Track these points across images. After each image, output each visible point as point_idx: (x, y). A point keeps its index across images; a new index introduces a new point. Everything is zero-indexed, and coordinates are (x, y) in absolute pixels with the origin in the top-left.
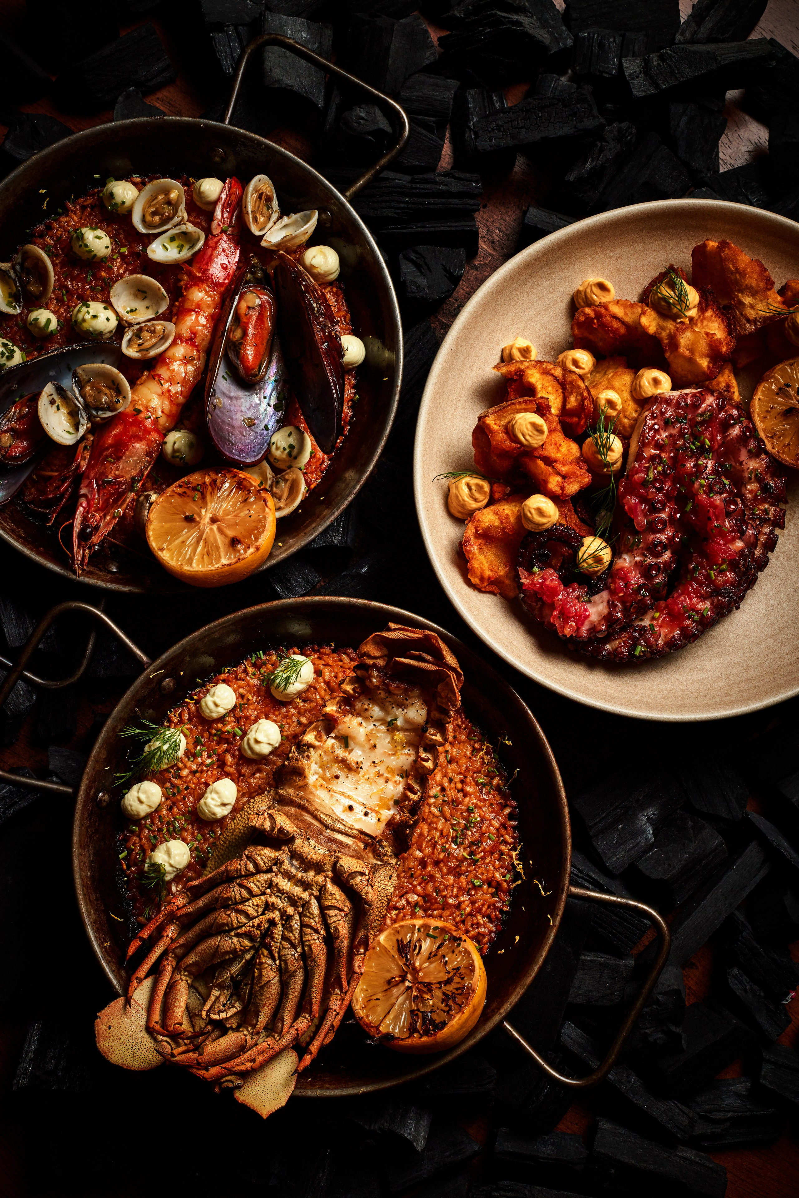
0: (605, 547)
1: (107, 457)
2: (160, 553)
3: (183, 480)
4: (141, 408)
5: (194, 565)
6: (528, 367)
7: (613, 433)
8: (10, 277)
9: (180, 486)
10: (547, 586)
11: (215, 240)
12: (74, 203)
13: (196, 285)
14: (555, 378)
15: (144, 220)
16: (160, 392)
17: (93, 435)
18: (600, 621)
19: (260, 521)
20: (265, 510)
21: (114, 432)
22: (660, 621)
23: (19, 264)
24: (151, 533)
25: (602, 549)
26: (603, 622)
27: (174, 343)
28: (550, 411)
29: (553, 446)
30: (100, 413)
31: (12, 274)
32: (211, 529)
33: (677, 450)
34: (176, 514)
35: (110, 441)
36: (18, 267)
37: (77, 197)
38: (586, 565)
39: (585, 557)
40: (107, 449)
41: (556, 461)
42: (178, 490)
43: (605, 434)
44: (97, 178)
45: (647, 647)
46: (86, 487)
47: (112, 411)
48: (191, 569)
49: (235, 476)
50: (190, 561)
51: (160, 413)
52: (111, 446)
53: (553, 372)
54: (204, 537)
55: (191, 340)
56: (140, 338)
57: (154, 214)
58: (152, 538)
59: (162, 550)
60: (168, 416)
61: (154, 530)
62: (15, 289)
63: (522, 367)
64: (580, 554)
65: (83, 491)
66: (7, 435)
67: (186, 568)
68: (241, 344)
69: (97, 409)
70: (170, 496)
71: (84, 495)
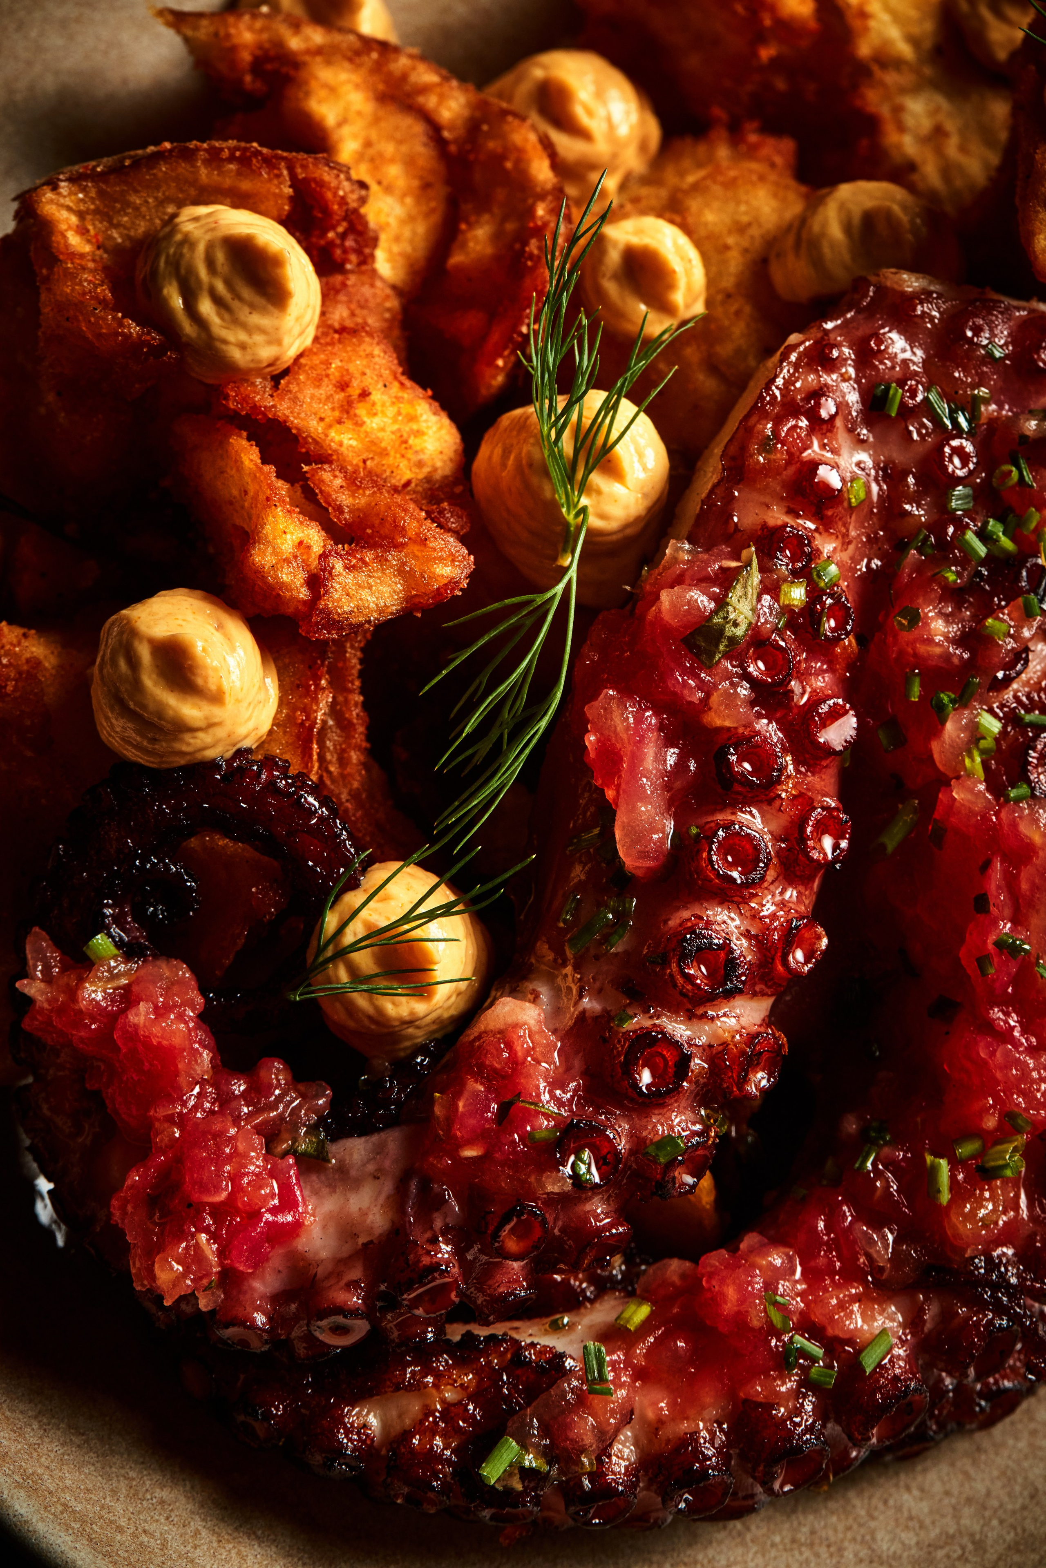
0: (446, 910)
6: (319, 51)
7: (636, 398)
10: (133, 1035)
14: (434, 127)
18: (341, 1263)
22: (640, 1350)
25: (431, 915)
26: (356, 1273)
28: (366, 259)
29: (326, 388)
33: (901, 547)
38: (343, 975)
39: (349, 937)
41: (324, 458)
43: (596, 398)
45: (549, 1455)
53: (431, 102)
63: (295, 43)
64: (331, 921)
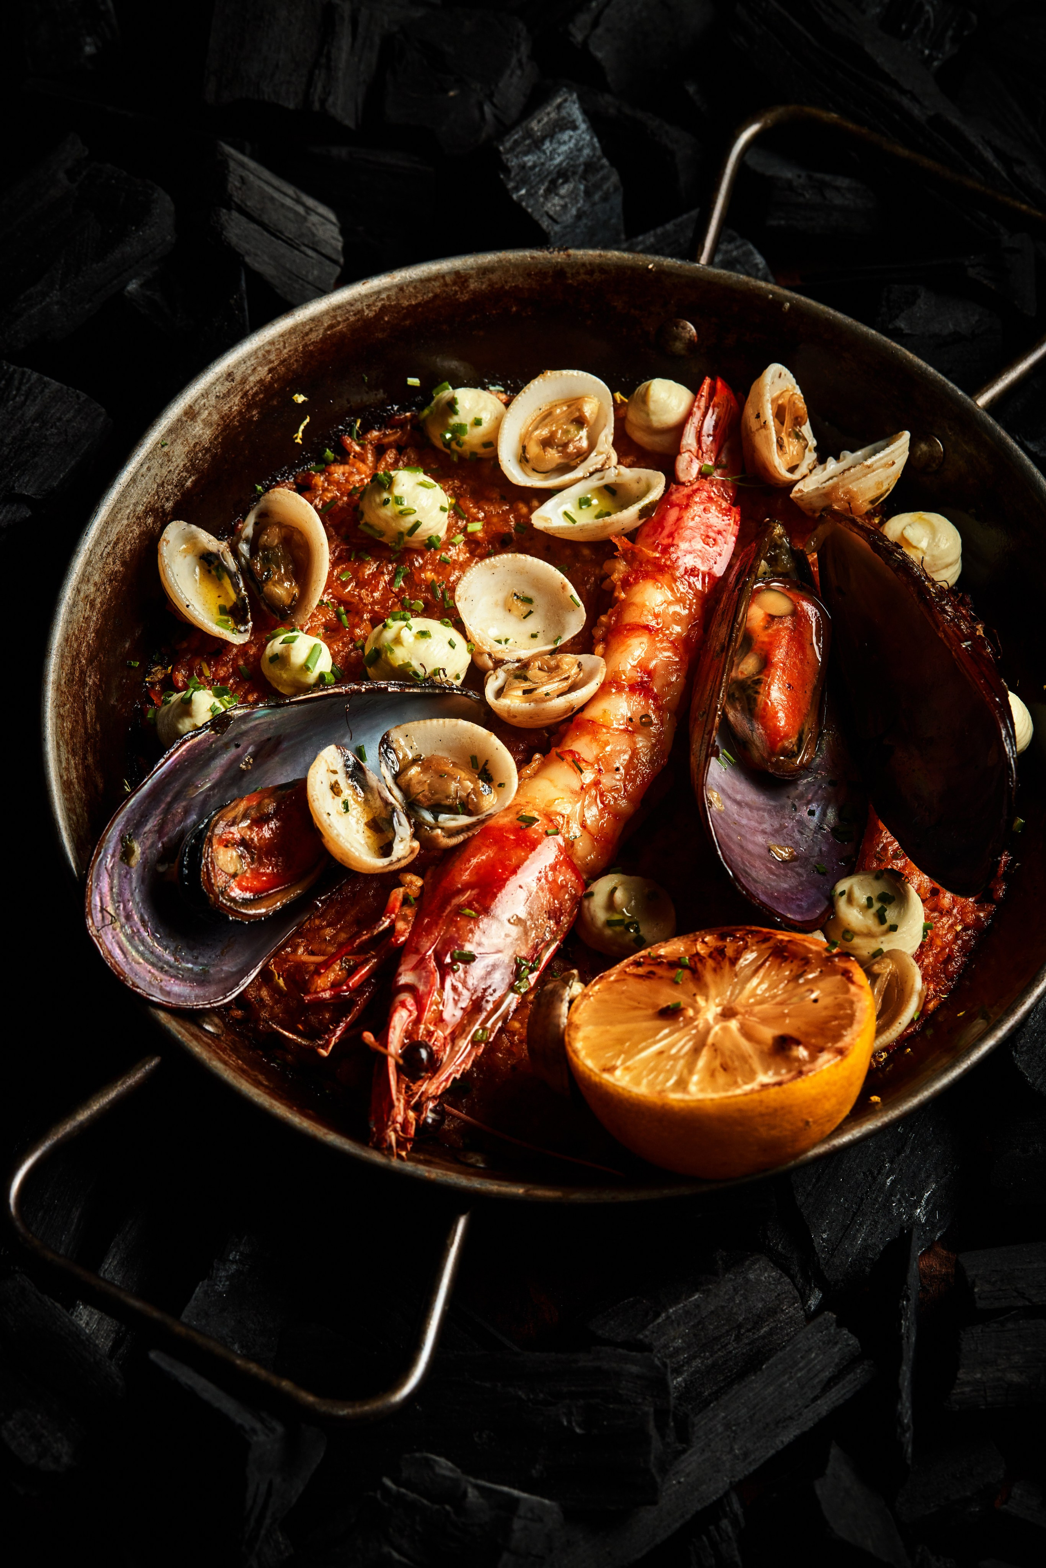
1: (460, 907)
2: (606, 1076)
3: (643, 953)
4: (535, 814)
5: (693, 1088)
8: (227, 570)
9: (637, 964)
11: (686, 491)
12: (361, 436)
13: (647, 576)
15: (523, 459)
16: (577, 786)
17: (421, 875)
19: (840, 1006)
20: (847, 991)
21: (474, 861)
23: (247, 540)
24: (579, 1045)
27: (604, 689)
30: (442, 817)
31: (231, 563)
32: (725, 1029)
34: (635, 1008)
35: (466, 877)
36: (244, 548)
37: (366, 428)
40: (461, 892)
42: (631, 970)
44: (413, 387)
46: (414, 969)
47: (470, 813)
48: (687, 1097)
49: (766, 939)
50: (682, 1084)
51: (575, 830)
52: (468, 886)
54: (710, 1040)
55: (640, 688)
56: (526, 679)
57: (546, 443)
58: (582, 1054)
59: (611, 1070)
60: (594, 838)
61: (586, 1038)
62: (233, 596)
65: (406, 978)
66: (233, 853)
67: (675, 1097)
68: (758, 682)
69: (437, 809)
70: (616, 981)
71: (410, 988)
